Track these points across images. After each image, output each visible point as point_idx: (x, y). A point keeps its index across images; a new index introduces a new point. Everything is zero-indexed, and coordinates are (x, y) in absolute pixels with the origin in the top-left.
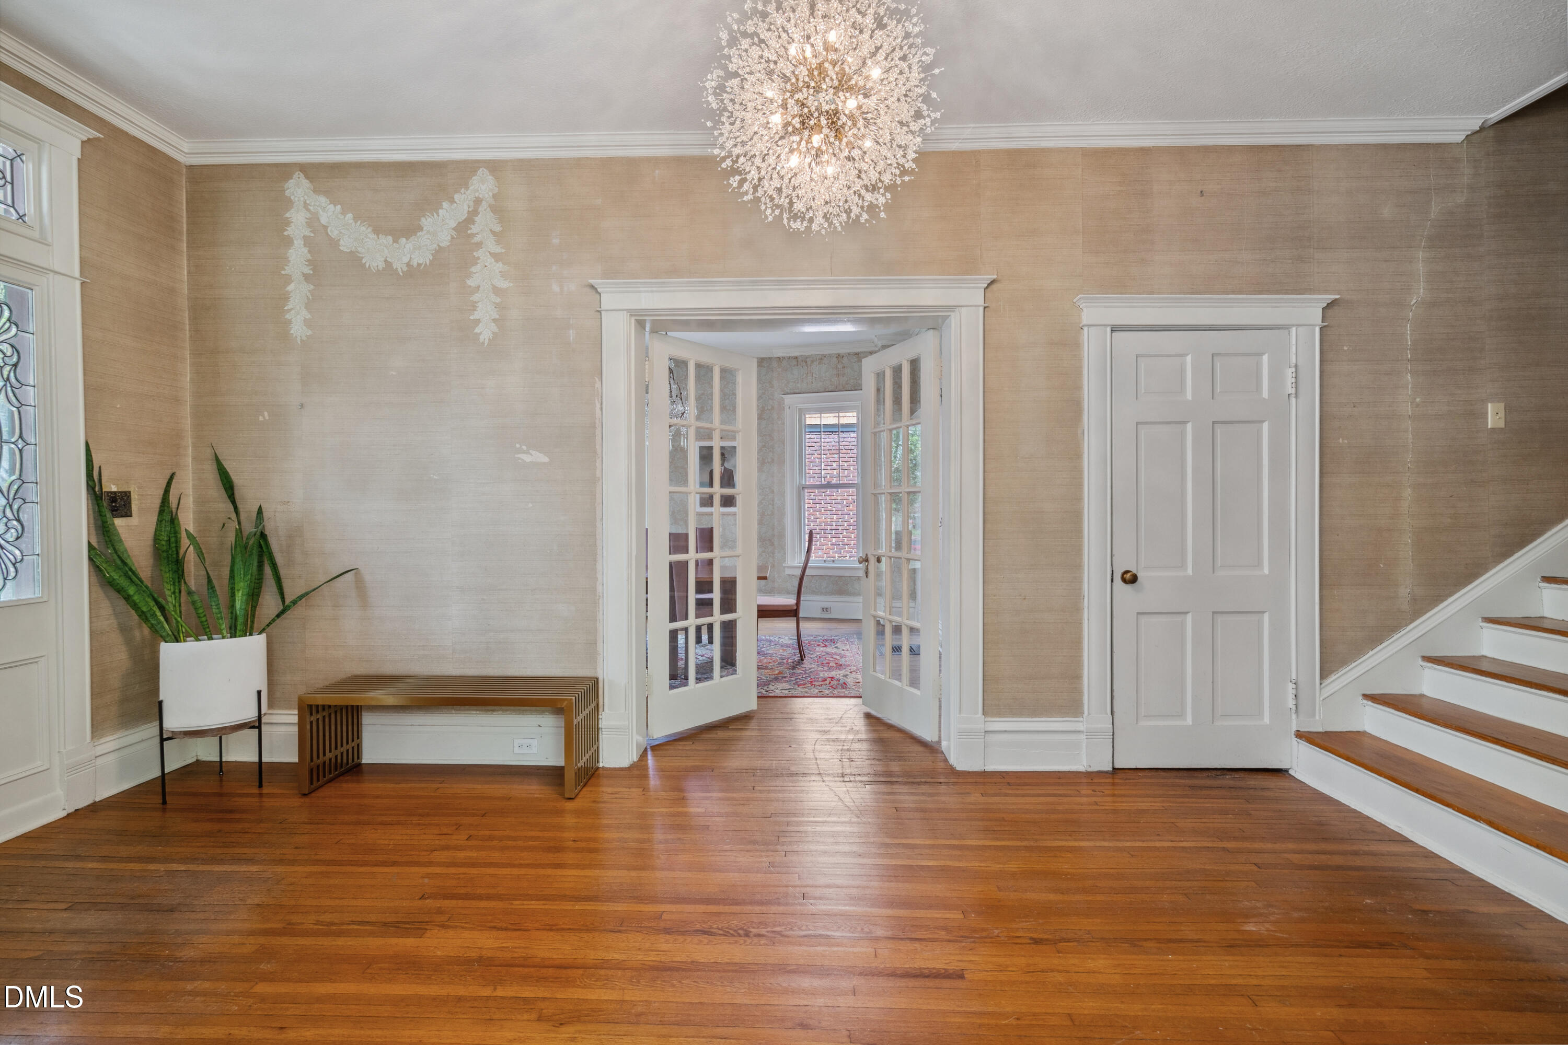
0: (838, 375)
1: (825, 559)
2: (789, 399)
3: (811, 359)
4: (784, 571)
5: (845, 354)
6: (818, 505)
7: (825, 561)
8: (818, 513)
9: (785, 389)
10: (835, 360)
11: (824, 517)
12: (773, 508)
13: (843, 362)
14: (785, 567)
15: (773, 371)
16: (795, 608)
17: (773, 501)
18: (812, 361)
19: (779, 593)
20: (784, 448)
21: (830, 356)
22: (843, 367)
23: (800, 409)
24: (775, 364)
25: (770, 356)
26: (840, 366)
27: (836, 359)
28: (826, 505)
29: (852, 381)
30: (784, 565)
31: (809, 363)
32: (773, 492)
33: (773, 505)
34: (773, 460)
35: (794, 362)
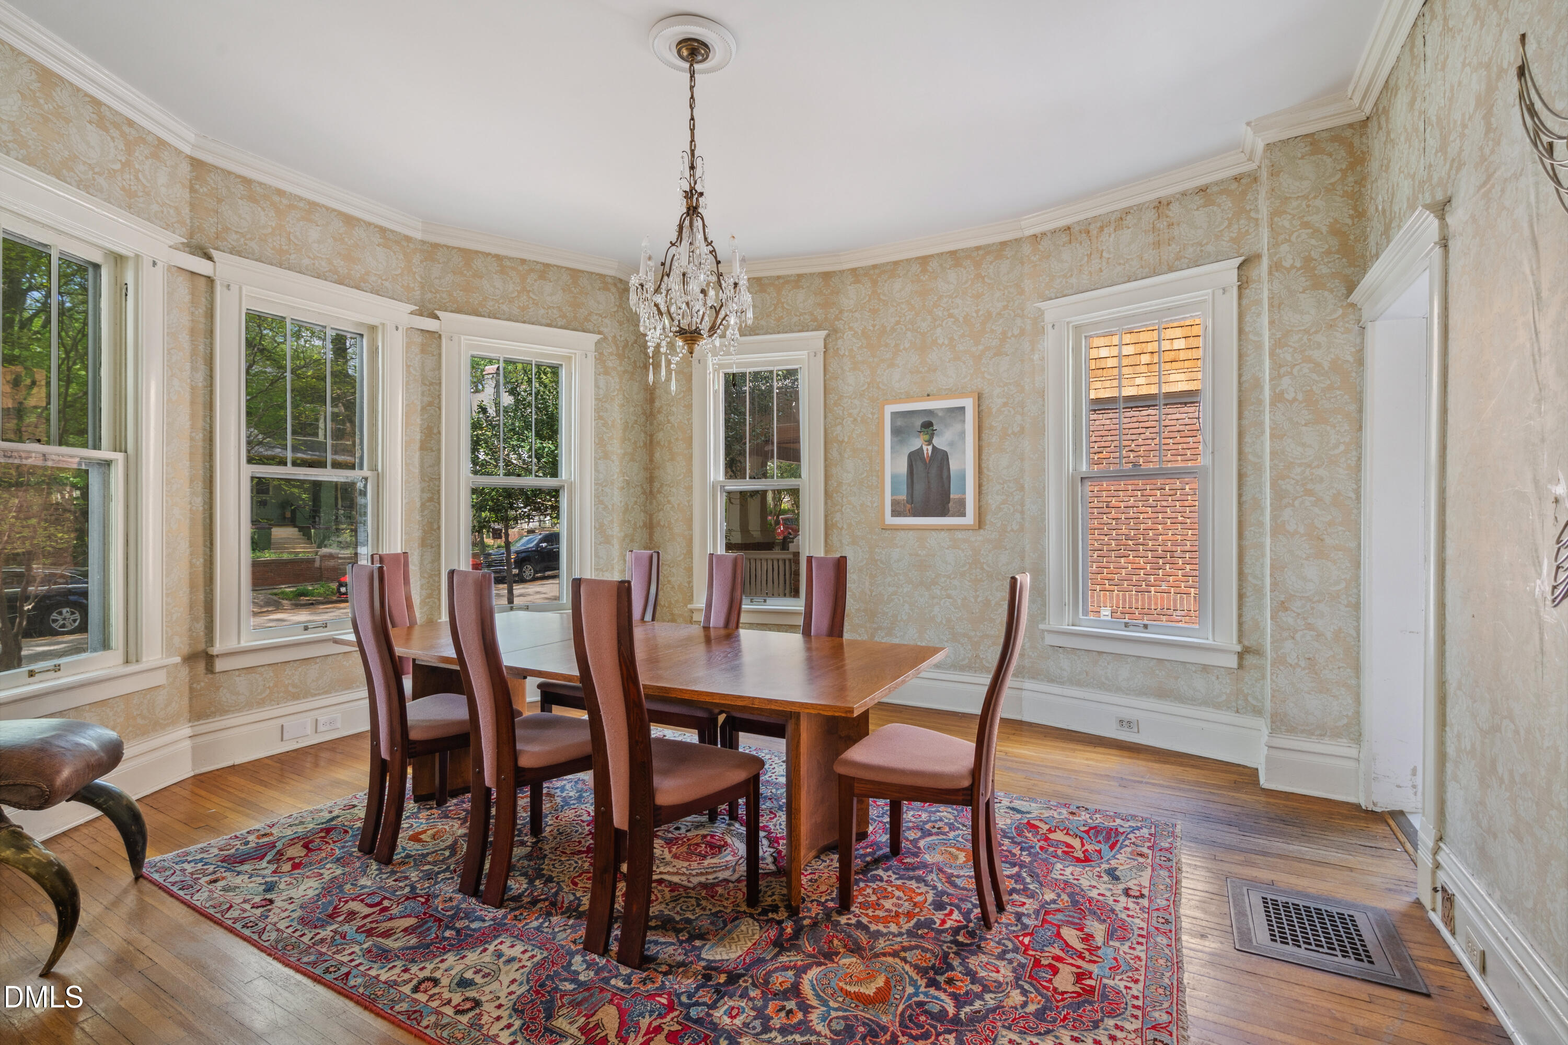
0: (1157, 244)
1: (1126, 620)
2: (1053, 310)
3: (1099, 224)
4: (1043, 638)
5: (1173, 196)
6: (1160, 515)
7: (1126, 625)
8: (1160, 527)
9: (1047, 292)
10: (1151, 215)
11: (1170, 533)
12: (1023, 519)
13: (1170, 214)
14: (1043, 631)
15: (1022, 263)
16: (966, 783)
17: (1023, 505)
18: (1101, 229)
19: (1033, 678)
20: (1043, 406)
21: (1140, 207)
22: (1170, 225)
23: (1076, 327)
24: (1027, 249)
25: (1017, 235)
26: (1162, 225)
27: (1154, 211)
28: (1174, 515)
29: (1191, 250)
30: (1041, 626)
31: (1094, 233)
32: (1022, 488)
33: (1022, 512)
34: (1022, 429)
35: (1064, 238)
